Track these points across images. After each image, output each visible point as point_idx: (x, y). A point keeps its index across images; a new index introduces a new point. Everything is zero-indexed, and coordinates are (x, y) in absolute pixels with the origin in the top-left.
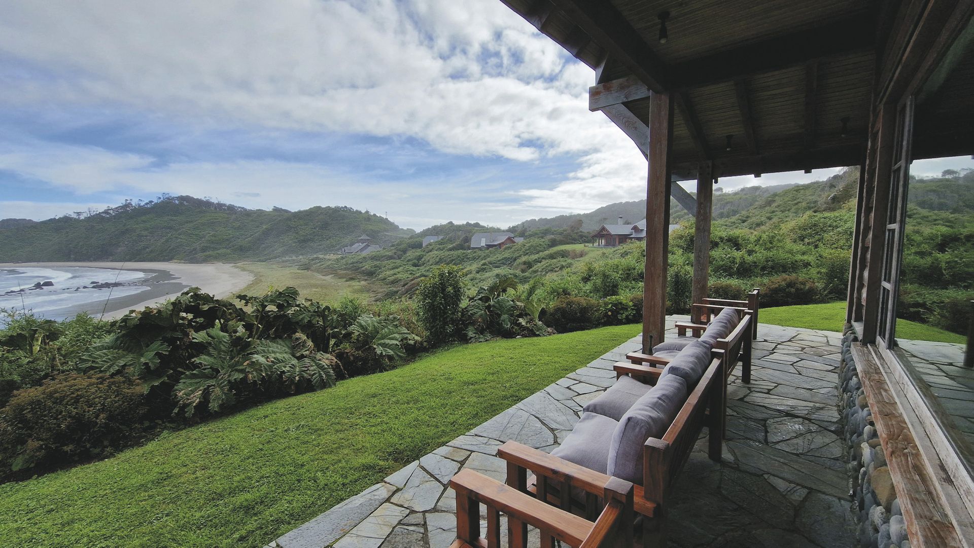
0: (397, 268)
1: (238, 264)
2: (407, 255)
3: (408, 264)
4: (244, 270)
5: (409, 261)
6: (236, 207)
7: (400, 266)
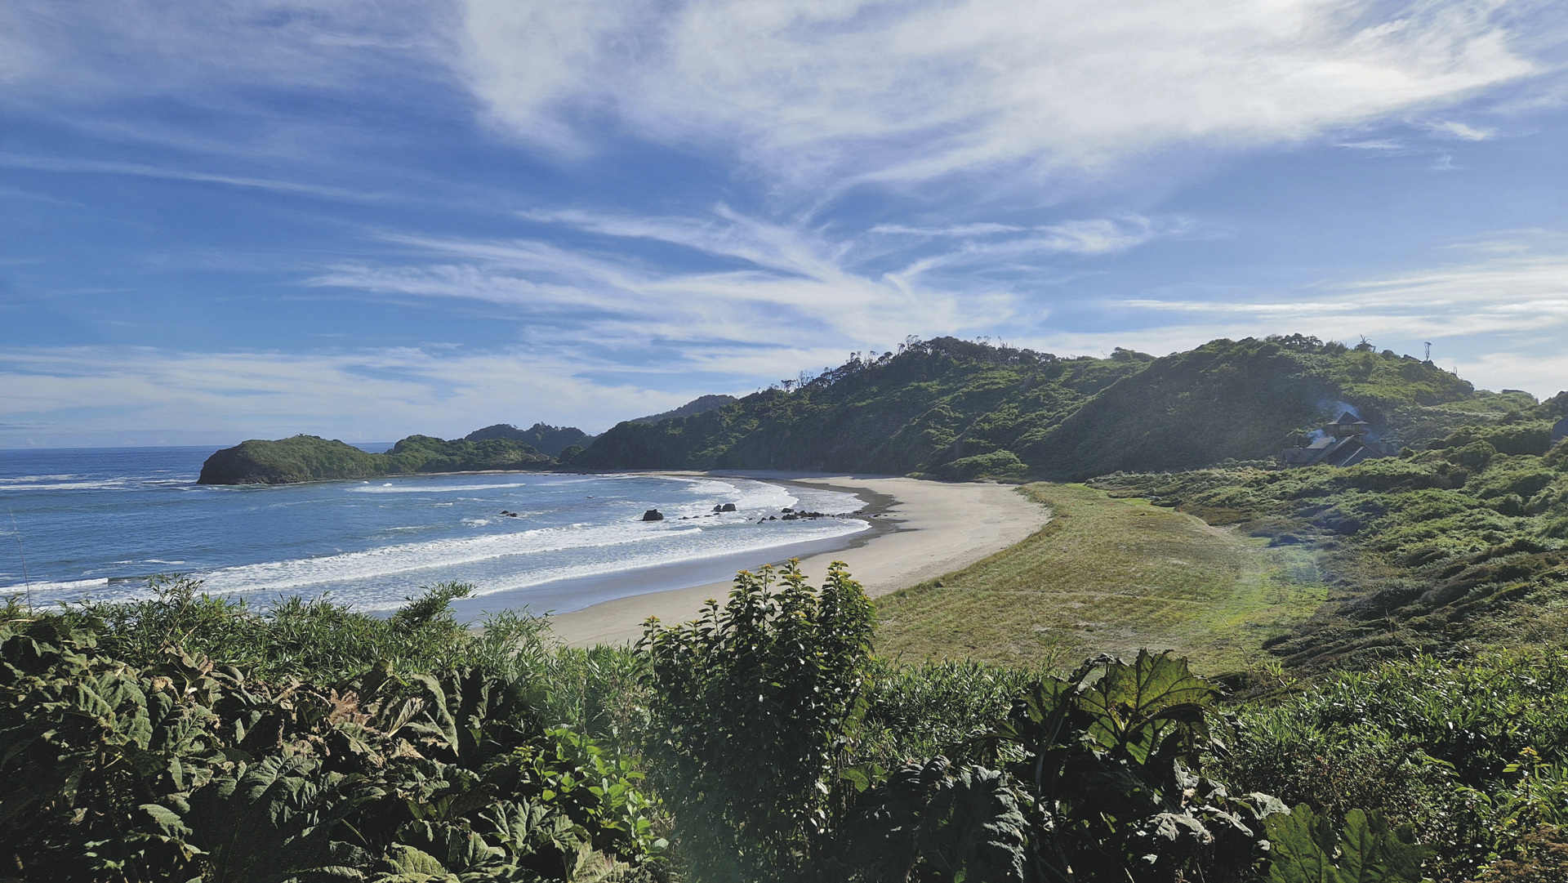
0: (1441, 516)
1: (1026, 486)
2: (1487, 475)
3: (1482, 505)
4: (1034, 498)
5: (1490, 494)
6: (1037, 354)
7: (1455, 511)
